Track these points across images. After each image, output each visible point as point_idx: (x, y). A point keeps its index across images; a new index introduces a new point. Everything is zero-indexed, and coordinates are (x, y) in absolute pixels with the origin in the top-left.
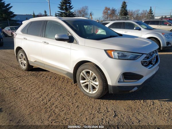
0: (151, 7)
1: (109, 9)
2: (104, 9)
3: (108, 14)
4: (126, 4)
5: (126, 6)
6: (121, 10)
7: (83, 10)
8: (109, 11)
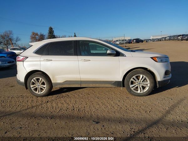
0: (75, 33)
1: (37, 34)
2: (32, 34)
3: (36, 39)
4: (53, 29)
5: (53, 31)
6: (49, 35)
7: (6, 35)
8: (37, 37)
